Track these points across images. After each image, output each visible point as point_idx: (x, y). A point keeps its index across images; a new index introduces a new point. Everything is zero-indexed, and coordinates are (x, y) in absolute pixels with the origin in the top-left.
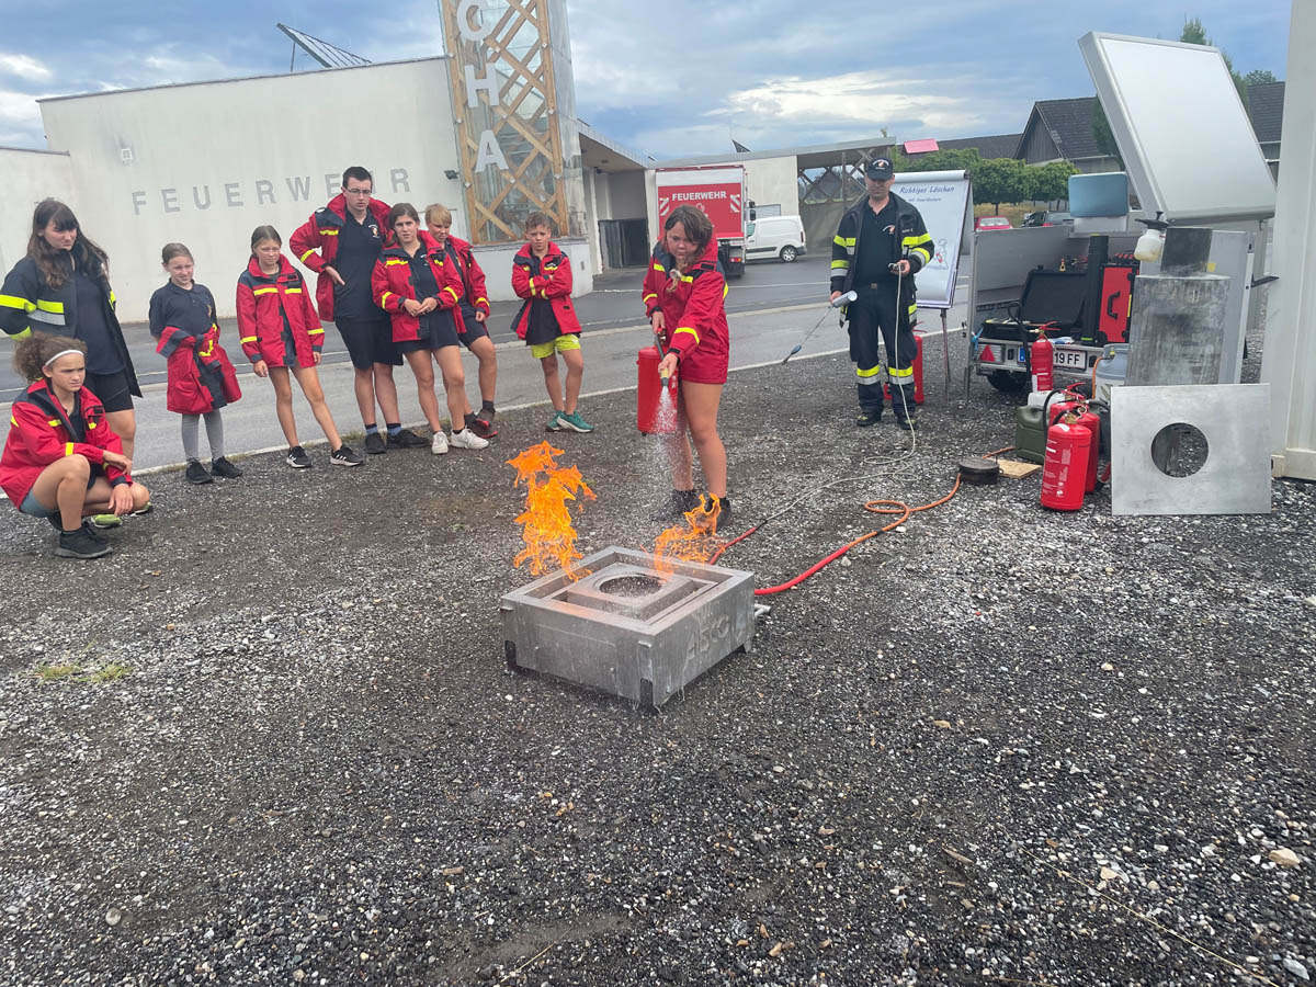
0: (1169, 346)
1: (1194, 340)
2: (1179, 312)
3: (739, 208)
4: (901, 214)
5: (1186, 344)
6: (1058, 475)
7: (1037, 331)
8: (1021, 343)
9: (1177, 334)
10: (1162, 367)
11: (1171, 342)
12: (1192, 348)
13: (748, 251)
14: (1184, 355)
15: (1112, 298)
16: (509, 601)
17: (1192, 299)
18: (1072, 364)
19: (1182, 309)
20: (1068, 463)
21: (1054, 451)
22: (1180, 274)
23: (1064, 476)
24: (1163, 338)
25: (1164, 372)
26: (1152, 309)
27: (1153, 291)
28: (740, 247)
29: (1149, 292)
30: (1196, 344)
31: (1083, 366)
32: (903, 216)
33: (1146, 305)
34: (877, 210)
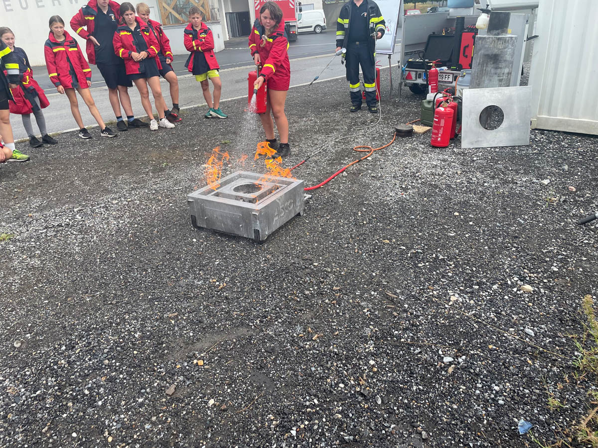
0: (489, 69)
1: (500, 66)
2: (494, 53)
3: (293, 6)
4: (370, 7)
5: (496, 68)
6: (438, 131)
7: (431, 64)
8: (424, 70)
9: (493, 63)
10: (486, 79)
11: (490, 68)
12: (499, 70)
13: (299, 28)
14: (496, 73)
15: (465, 47)
16: (191, 197)
17: (500, 47)
18: (446, 80)
19: (496, 51)
20: (443, 125)
21: (437, 120)
22: (495, 35)
23: (441, 131)
24: (487, 66)
25: (486, 82)
26: (482, 52)
27: (483, 43)
28: (295, 26)
29: (482, 43)
30: (501, 68)
31: (451, 81)
32: (370, 8)
33: (480, 50)
34: (358, 5)
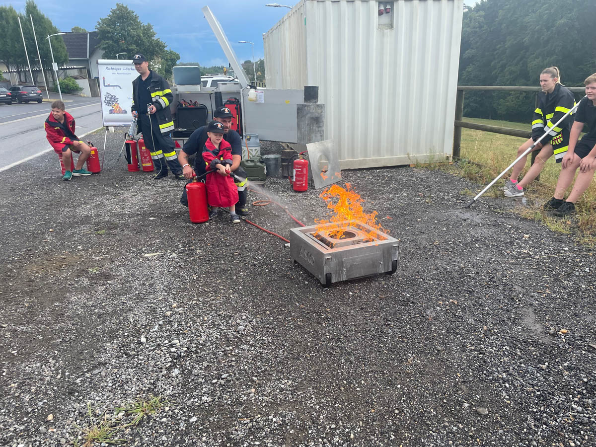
0: (315, 128)
5: (319, 127)
9: (316, 124)
10: (313, 135)
14: (318, 131)
16: (328, 254)
17: (319, 111)
19: (317, 115)
22: (314, 103)
24: (313, 126)
25: (314, 137)
30: (321, 127)
33: (307, 114)
34: (144, 80)
